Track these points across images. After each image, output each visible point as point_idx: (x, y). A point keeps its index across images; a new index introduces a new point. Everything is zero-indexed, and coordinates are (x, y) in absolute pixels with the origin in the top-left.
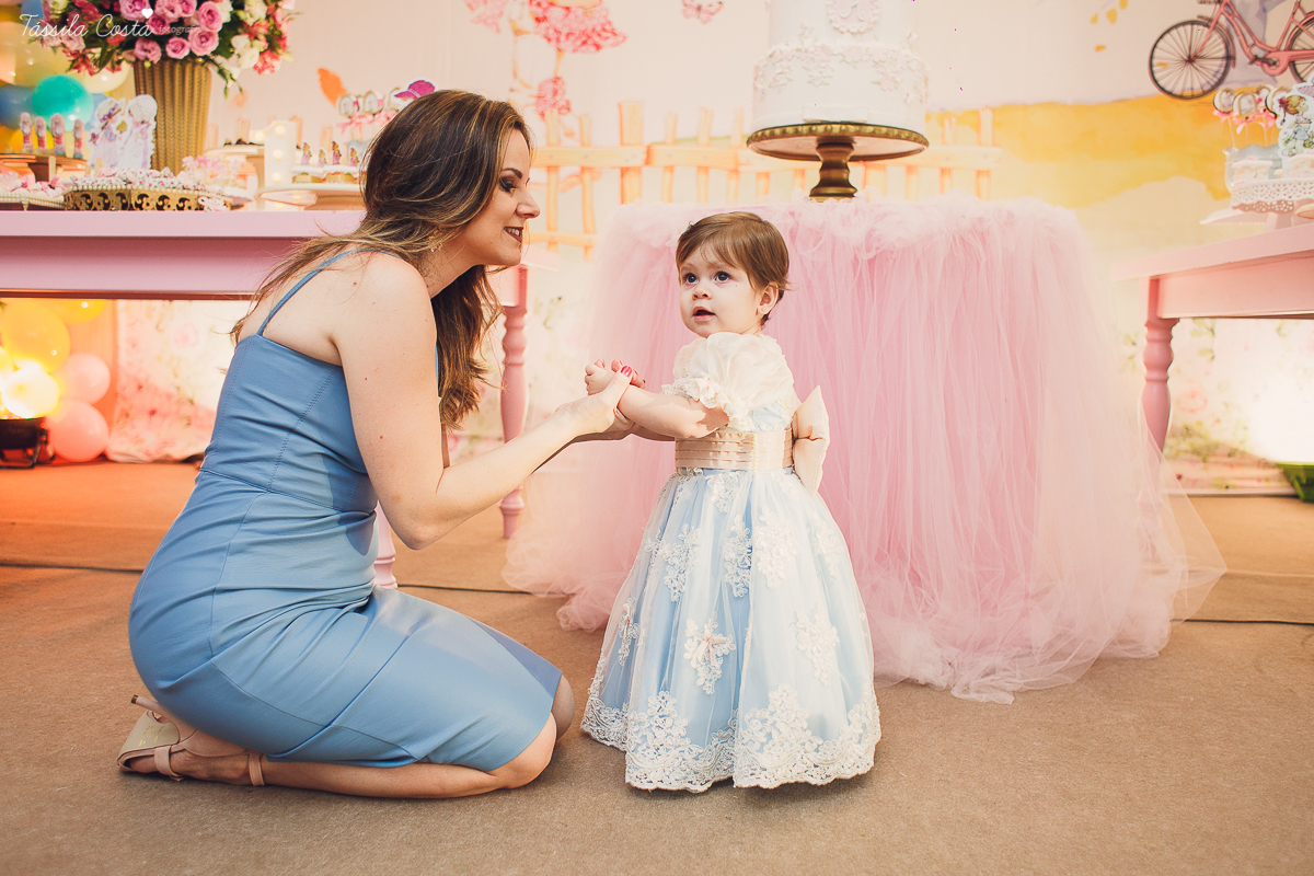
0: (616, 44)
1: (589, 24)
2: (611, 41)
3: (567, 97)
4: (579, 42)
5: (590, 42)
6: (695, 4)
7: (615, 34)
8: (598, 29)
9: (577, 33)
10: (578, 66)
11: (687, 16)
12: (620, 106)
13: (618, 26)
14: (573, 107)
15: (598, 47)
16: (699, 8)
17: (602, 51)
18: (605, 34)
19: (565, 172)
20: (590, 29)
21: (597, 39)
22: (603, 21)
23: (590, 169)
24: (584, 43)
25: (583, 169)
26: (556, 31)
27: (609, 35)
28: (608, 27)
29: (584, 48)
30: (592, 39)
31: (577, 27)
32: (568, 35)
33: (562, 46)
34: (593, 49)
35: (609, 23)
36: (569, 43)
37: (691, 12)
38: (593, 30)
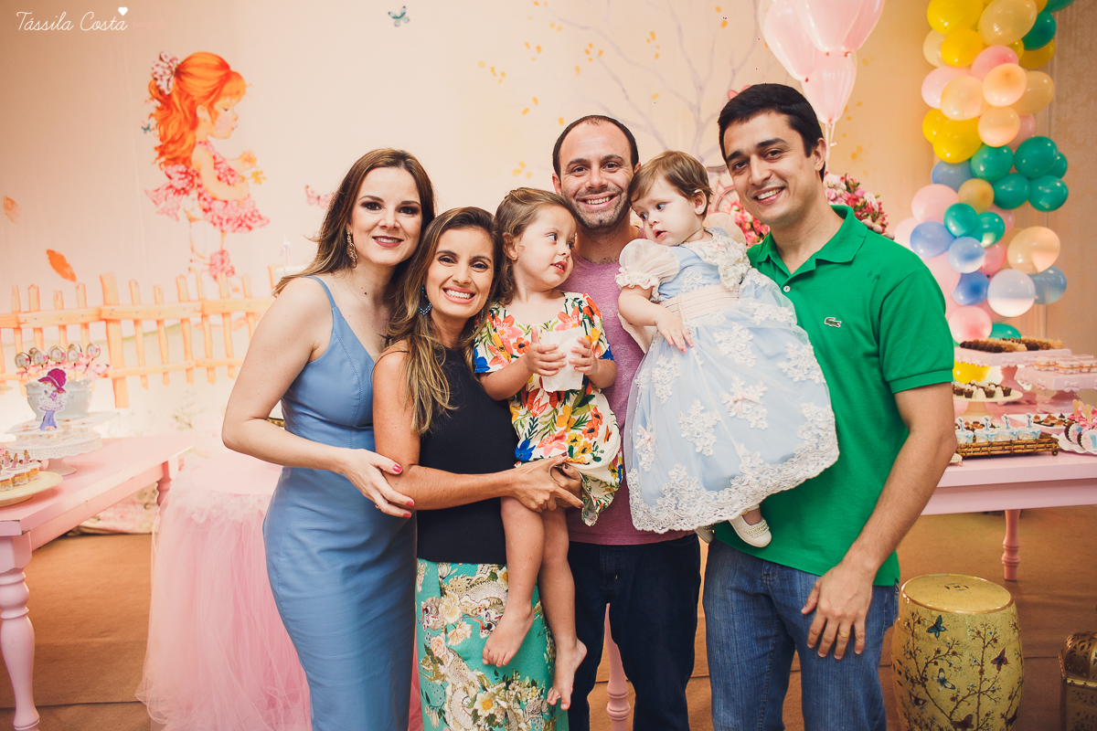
0: (261, 226)
1: (242, 212)
2: (259, 223)
3: (231, 263)
4: (236, 225)
5: (244, 225)
6: (316, 194)
7: (260, 218)
8: (249, 215)
9: (234, 219)
10: (236, 242)
11: (310, 204)
12: (269, 269)
13: (263, 212)
14: (236, 271)
15: (250, 228)
16: (319, 198)
17: (253, 231)
18: (253, 219)
19: (235, 316)
20: (243, 216)
21: (249, 222)
22: (252, 209)
23: (253, 314)
24: (240, 225)
25: (247, 314)
26: (219, 217)
27: (257, 219)
28: (255, 214)
29: (240, 229)
30: (245, 222)
31: (234, 215)
32: (228, 221)
33: (225, 228)
34: (246, 229)
35: (257, 211)
36: (229, 226)
37: (312, 200)
38: (245, 216)
